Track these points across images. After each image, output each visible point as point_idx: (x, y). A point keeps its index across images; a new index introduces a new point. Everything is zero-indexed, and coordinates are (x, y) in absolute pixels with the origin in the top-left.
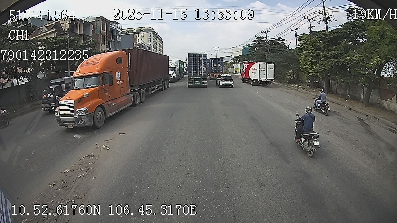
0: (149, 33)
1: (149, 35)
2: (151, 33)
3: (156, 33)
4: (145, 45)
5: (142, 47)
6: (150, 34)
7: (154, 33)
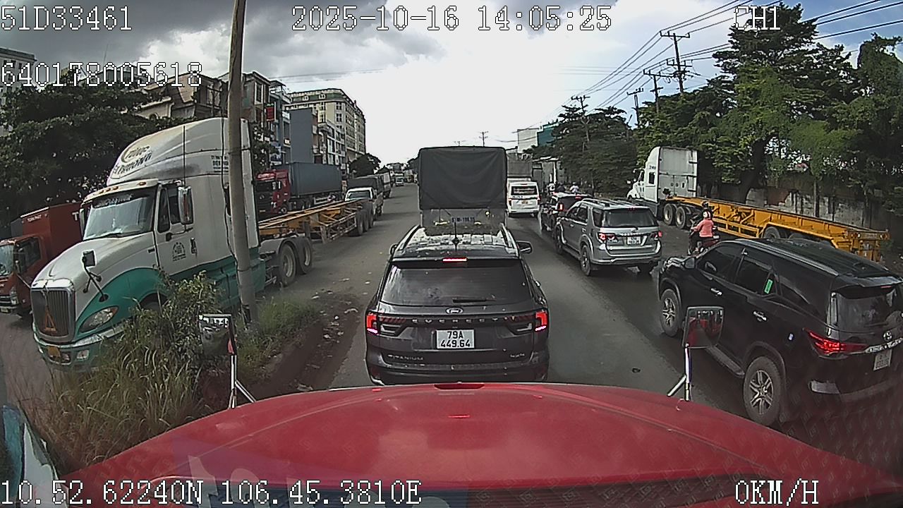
0: (337, 102)
1: (337, 107)
2: (341, 103)
4: (333, 131)
6: (339, 105)
7: (349, 101)
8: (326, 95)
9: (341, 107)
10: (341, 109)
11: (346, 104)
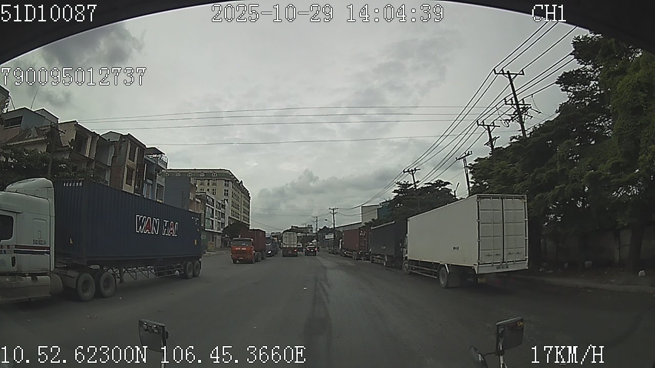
0: (226, 181)
1: (225, 184)
2: (228, 181)
3: (239, 181)
4: (213, 200)
5: (207, 201)
6: (227, 183)
7: (236, 181)
8: (217, 173)
10: (228, 186)
11: (233, 182)
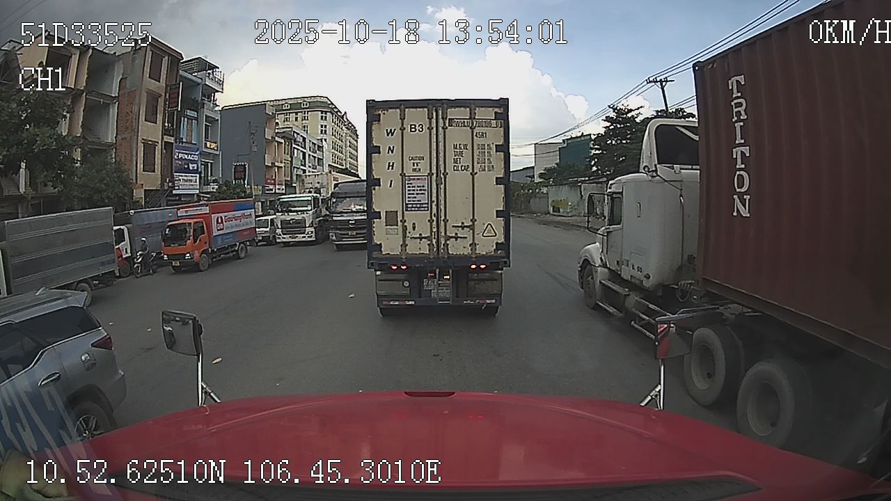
0: (322, 112)
1: (322, 117)
2: (326, 112)
3: (340, 112)
6: (324, 115)
7: (337, 112)
8: (309, 102)
9: (326, 117)
10: (326, 119)
11: (333, 114)
